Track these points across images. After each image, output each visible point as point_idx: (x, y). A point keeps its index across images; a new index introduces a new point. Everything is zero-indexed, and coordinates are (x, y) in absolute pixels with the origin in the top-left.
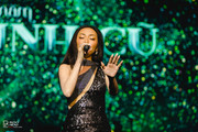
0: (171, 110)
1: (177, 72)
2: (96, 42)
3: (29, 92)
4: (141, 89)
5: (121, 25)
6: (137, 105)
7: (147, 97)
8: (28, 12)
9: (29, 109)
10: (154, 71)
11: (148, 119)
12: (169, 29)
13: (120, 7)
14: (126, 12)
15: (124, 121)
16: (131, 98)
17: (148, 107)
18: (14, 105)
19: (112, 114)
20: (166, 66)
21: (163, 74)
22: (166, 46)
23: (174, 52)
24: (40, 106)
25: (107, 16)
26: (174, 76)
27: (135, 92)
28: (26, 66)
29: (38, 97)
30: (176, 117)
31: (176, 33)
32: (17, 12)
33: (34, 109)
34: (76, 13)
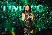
0: (45, 23)
1: (46, 15)
2: (29, 8)
3: (16, 20)
4: (39, 19)
5: (35, 6)
6: (38, 22)
7: (40, 20)
8: (16, 3)
9: (16, 23)
10: (41, 15)
11: (40, 25)
12: (44, 6)
13: (34, 2)
14: (36, 3)
15: (35, 25)
16: (37, 21)
17: (40, 22)
18: (13, 22)
19: (33, 24)
20: (44, 14)
21: (43, 15)
22: (44, 10)
23: (45, 11)
24: (18, 22)
25: (32, 4)
26: (45, 16)
27: (37, 19)
28: (16, 14)
29: (18, 21)
30: (46, 24)
31: (46, 7)
32: (13, 3)
33: (17, 23)
34: (26, 3)
